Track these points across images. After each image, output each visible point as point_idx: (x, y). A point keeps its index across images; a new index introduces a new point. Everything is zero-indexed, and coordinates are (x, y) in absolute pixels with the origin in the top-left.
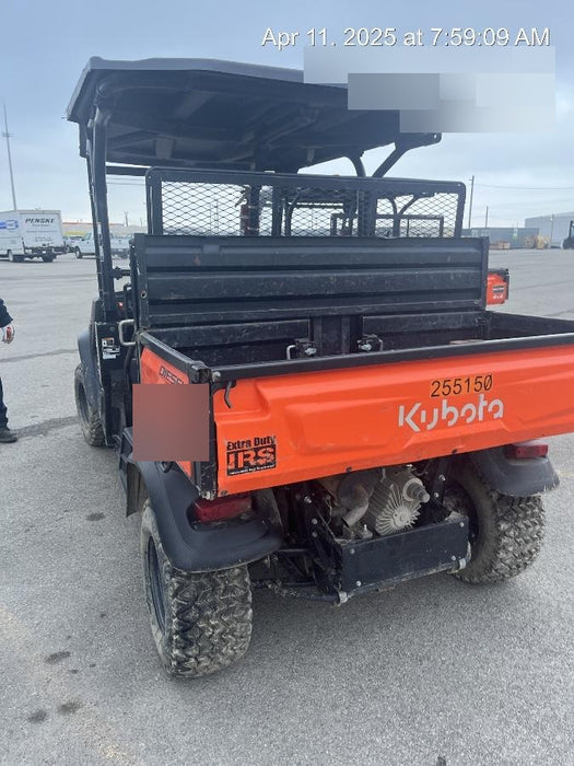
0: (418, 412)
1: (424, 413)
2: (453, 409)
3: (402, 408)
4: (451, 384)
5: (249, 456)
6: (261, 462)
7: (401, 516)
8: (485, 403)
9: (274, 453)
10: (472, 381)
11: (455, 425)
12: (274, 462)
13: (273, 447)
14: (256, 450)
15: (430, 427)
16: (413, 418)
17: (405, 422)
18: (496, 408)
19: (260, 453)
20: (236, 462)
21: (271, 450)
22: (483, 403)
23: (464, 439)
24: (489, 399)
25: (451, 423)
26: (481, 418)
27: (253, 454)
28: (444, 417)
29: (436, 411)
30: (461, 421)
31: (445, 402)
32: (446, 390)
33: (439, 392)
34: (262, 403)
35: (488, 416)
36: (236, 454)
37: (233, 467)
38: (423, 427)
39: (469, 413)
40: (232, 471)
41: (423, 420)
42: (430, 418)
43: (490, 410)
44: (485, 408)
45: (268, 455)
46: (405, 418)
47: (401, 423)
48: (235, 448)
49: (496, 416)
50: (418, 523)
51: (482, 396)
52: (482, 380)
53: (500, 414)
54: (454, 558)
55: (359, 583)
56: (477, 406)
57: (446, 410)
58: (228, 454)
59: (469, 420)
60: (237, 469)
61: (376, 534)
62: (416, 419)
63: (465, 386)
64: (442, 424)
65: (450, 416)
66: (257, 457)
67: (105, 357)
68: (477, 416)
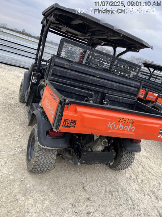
0: (113, 125)
1: (115, 125)
2: (122, 126)
3: (110, 122)
4: (124, 120)
5: (69, 123)
6: (71, 126)
7: (100, 148)
8: (131, 127)
9: (75, 125)
10: (129, 120)
11: (122, 130)
12: (74, 127)
13: (75, 123)
14: (71, 123)
15: (115, 129)
16: (112, 126)
17: (109, 126)
18: (133, 129)
19: (72, 124)
20: (65, 124)
21: (75, 124)
22: (130, 127)
23: (123, 134)
24: (132, 126)
25: (121, 129)
26: (128, 130)
27: (70, 123)
28: (119, 127)
29: (118, 125)
30: (123, 130)
31: (121, 124)
32: (122, 121)
33: (120, 121)
34: (76, 111)
35: (130, 130)
36: (66, 122)
37: (64, 125)
38: (114, 128)
39: (126, 128)
40: (63, 126)
41: (114, 127)
42: (116, 127)
43: (131, 129)
44: (130, 128)
45: (73, 125)
46: (110, 125)
47: (108, 126)
48: (66, 121)
49: (132, 131)
50: (103, 151)
51: (130, 125)
52: (132, 121)
53: (133, 130)
54: (109, 162)
55: (84, 162)
56: (128, 127)
57: (120, 126)
58: (64, 122)
59: (125, 130)
60: (65, 126)
61: (92, 151)
62: (113, 126)
63: (127, 121)
64: (118, 129)
65: (121, 127)
66: (71, 124)
67: (33, 82)
68: (128, 129)
